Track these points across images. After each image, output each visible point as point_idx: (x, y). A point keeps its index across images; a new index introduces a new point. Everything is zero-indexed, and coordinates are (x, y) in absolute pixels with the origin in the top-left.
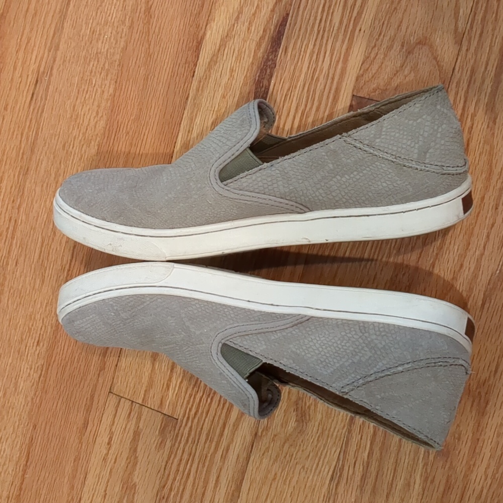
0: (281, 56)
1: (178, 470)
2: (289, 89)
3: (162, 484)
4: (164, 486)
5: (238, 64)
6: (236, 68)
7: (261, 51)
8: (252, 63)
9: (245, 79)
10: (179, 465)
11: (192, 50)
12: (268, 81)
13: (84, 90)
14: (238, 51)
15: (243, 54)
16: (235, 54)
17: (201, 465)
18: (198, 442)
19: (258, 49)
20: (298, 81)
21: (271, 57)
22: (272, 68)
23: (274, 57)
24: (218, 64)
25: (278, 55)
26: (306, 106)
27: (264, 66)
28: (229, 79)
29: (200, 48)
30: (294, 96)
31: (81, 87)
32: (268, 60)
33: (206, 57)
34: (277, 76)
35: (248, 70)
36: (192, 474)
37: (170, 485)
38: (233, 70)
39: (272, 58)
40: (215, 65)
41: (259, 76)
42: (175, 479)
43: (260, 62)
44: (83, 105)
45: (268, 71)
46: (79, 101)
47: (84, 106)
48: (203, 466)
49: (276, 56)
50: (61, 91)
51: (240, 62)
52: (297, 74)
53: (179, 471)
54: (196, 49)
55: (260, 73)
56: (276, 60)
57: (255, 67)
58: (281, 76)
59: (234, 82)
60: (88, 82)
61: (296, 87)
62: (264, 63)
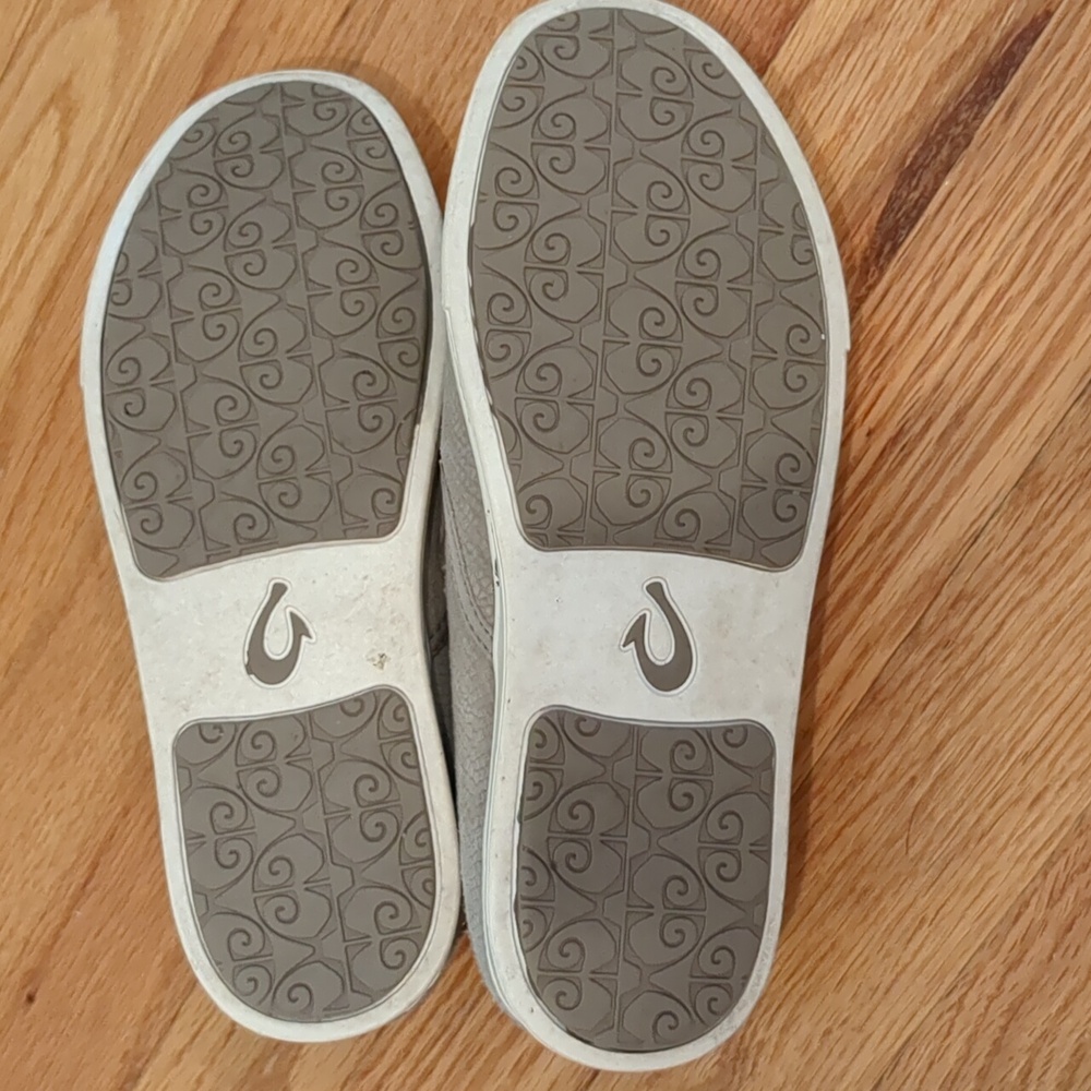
0: (991, 123)
1: (407, 1051)
2: (982, 220)
3: (362, 1067)
4: (366, 1073)
5: (872, 104)
6: (862, 116)
7: (945, 90)
8: (911, 115)
9: (878, 152)
10: (414, 1040)
11: (766, 28)
12: (936, 177)
13: (469, 42)
14: (886, 69)
15: (896, 80)
16: (873, 73)
17: (461, 1065)
18: (472, 1008)
19: (937, 82)
20: (1015, 205)
21: (964, 116)
22: (958, 146)
23: (975, 119)
24: (821, 86)
25: (986, 115)
26: (1013, 279)
27: (938, 133)
28: (834, 138)
29: (786, 31)
30: (989, 242)
31: (465, 34)
32: (953, 119)
33: (797, 56)
34: (963, 172)
35: (893, 129)
36: (436, 1073)
37: (378, 1078)
38: (853, 116)
39: (966, 119)
40: (813, 86)
41: (916, 157)
42: (393, 1068)
43: (932, 120)
44: (455, 82)
45: (945, 152)
46: (449, 64)
47: (459, 84)
48: (469, 1067)
49: (979, 117)
50: (415, 23)
51: (879, 101)
52: (1019, 184)
53: (409, 1052)
54: (778, 29)
55: (922, 149)
56: (977, 128)
57: (913, 129)
58: (975, 175)
59: (847, 147)
60: (485, 23)
61: (1004, 218)
62: (942, 124)
